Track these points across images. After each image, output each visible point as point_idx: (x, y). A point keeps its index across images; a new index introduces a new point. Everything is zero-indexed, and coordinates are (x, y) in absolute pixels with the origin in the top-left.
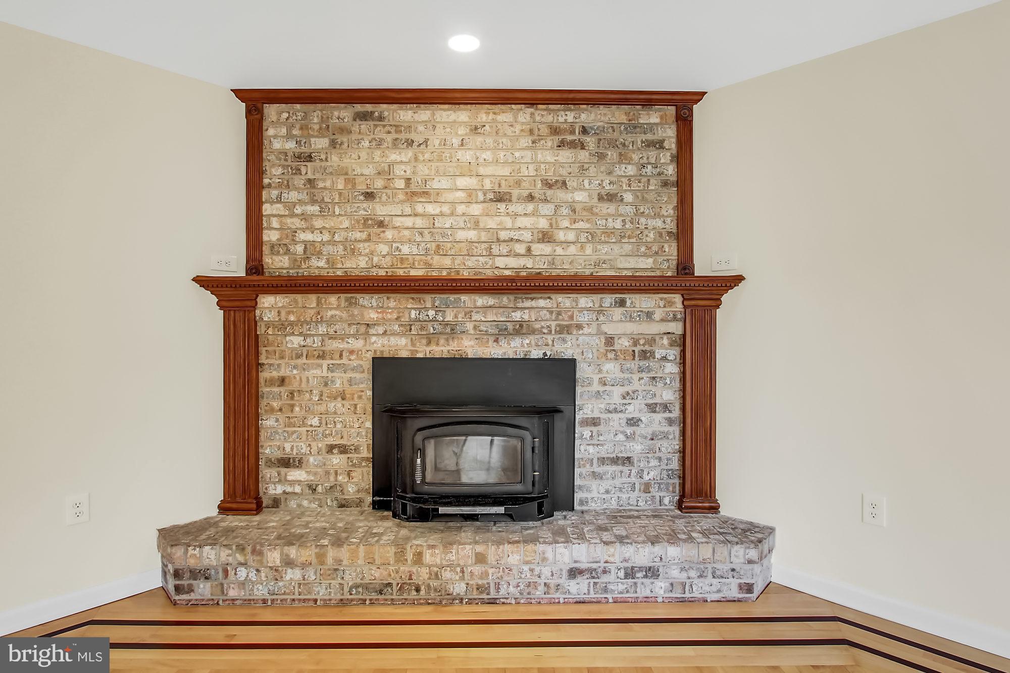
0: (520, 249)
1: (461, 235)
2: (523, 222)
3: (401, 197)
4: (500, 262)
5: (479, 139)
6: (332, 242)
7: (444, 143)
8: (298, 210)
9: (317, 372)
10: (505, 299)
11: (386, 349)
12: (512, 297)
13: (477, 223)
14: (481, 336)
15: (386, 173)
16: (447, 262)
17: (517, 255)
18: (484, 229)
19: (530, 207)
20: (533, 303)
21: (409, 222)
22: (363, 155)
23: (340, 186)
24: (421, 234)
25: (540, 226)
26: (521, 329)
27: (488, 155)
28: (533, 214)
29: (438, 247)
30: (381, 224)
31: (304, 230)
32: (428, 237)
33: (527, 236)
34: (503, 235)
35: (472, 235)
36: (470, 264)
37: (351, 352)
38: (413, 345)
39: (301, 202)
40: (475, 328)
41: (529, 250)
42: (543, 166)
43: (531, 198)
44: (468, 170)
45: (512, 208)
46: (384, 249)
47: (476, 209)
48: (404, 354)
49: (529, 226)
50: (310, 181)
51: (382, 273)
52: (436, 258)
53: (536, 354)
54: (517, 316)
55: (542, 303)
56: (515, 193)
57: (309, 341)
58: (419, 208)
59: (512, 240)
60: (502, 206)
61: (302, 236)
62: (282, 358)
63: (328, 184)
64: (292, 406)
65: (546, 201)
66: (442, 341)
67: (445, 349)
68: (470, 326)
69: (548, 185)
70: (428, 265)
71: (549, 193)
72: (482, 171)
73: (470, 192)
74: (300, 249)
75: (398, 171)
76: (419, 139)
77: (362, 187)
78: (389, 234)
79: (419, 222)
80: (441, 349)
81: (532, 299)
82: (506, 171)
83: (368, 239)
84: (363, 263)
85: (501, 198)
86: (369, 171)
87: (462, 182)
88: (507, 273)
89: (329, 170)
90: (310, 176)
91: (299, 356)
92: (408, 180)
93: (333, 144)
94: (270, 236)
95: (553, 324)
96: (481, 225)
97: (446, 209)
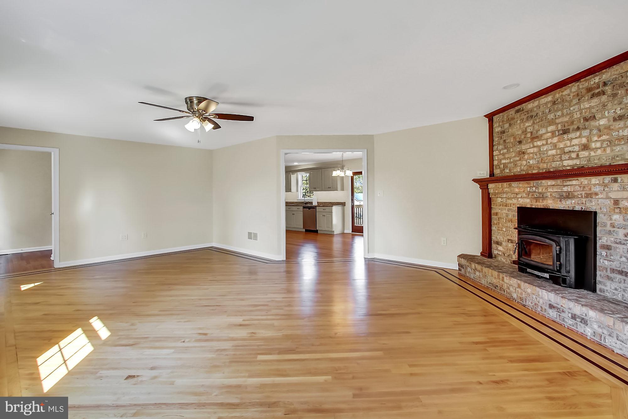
0: (574, 155)
1: (550, 153)
2: (575, 142)
3: (529, 140)
4: (566, 163)
5: (556, 106)
6: (510, 163)
7: (543, 113)
8: (502, 152)
9: (505, 211)
10: (559, 182)
11: (523, 203)
12: (561, 180)
13: (556, 146)
14: (554, 198)
15: (525, 132)
16: (545, 166)
17: (573, 159)
18: (560, 149)
19: (578, 134)
20: (570, 183)
21: (531, 150)
22: (518, 126)
23: (512, 141)
24: (536, 155)
25: (583, 142)
26: (569, 196)
27: (559, 113)
28: (580, 137)
29: (542, 159)
30: (524, 153)
31: (503, 159)
32: (538, 156)
33: (577, 148)
34: (567, 150)
35: (554, 152)
36: (553, 165)
37: (514, 204)
38: (531, 202)
39: (503, 149)
40: (551, 195)
41: (578, 155)
42: (584, 111)
43: (578, 128)
44: (552, 122)
45: (570, 136)
46: (524, 163)
47: (555, 140)
48: (529, 206)
49: (577, 143)
50: (505, 141)
51: (524, 173)
52: (541, 164)
53: (578, 208)
54: (565, 189)
55: (574, 182)
56: (571, 128)
57: (503, 200)
58: (535, 144)
59: (570, 152)
60: (565, 136)
61: (503, 161)
62: (497, 206)
63: (509, 141)
64: (499, 223)
65: (585, 128)
66: (541, 201)
67: (542, 204)
68: (549, 194)
69: (586, 120)
70: (539, 168)
71: (587, 123)
72: (557, 121)
73: (553, 133)
74: (502, 166)
75: (529, 130)
76: (534, 114)
77: (518, 140)
78: (526, 157)
79: (536, 150)
80: (540, 205)
81: (570, 181)
82: (566, 119)
83: (520, 160)
84: (518, 169)
85: (566, 132)
86: (520, 132)
87: (551, 128)
88: (568, 168)
89: (509, 135)
90: (505, 139)
91: (500, 205)
92: (531, 133)
93: (510, 125)
94: (495, 163)
95: (583, 193)
96: (558, 147)
97: (544, 142)
